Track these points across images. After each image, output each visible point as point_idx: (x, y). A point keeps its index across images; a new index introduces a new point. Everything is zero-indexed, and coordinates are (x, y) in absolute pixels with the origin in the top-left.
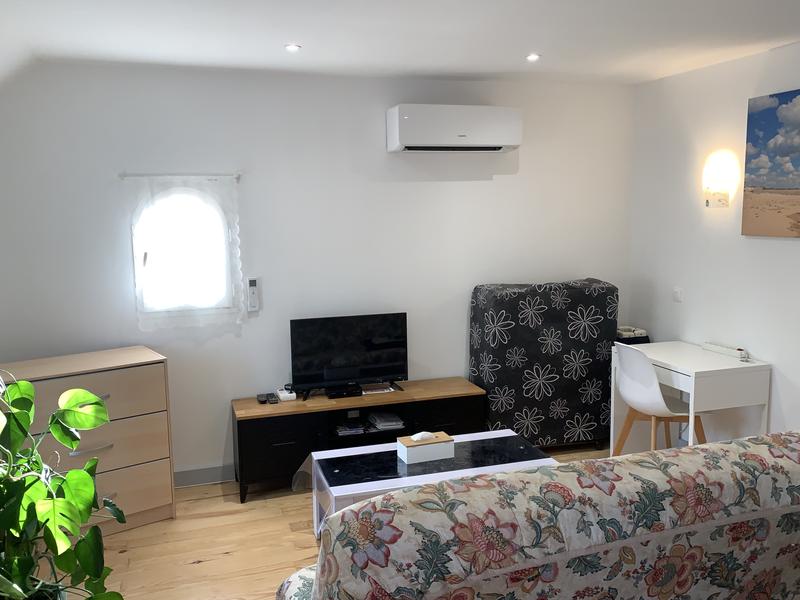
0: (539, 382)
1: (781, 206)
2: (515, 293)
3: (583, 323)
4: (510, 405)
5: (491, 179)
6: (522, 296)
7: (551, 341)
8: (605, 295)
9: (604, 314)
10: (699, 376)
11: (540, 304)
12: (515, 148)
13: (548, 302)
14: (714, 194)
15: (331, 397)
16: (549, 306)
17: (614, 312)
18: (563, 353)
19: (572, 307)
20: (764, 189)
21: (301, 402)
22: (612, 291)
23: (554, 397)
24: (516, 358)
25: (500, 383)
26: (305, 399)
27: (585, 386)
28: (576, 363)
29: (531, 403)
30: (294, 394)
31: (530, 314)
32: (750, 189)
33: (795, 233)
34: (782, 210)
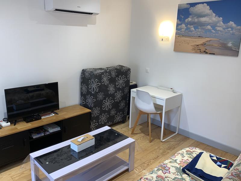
0: (107, 104)
1: (189, 42)
2: (100, 72)
3: (121, 82)
4: (98, 113)
5: (87, 26)
6: (102, 73)
7: (111, 89)
8: (127, 71)
9: (127, 78)
10: (167, 100)
11: (108, 76)
12: (97, 14)
13: (110, 74)
14: (165, 37)
15: (27, 122)
16: (111, 76)
17: (129, 77)
18: (115, 93)
19: (117, 76)
20: (183, 36)
21: (13, 127)
22: (129, 70)
23: (112, 109)
24: (100, 96)
25: (95, 106)
26: (15, 125)
27: (121, 103)
28: (119, 95)
29: (105, 112)
30: (9, 123)
31: (105, 79)
32: (178, 36)
33: (194, 51)
34: (189, 44)
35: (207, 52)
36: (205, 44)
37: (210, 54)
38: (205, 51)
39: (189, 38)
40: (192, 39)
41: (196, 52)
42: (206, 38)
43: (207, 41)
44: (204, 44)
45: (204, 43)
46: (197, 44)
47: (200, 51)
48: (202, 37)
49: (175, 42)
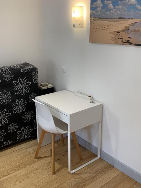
1: (107, 27)
3: (21, 86)
7: (5, 97)
8: (31, 72)
9: (31, 80)
13: (1, 77)
14: (77, 21)
16: (2, 80)
17: (36, 79)
18: (12, 102)
19: (15, 79)
20: (99, 18)
22: (35, 69)
23: (10, 123)
27: (25, 115)
28: (19, 106)
32: (93, 18)
33: (114, 42)
34: (108, 30)
35: (131, 43)
36: (129, 29)
37: (136, 45)
38: (128, 41)
39: (107, 21)
40: (111, 23)
41: (117, 43)
42: (130, 20)
43: (131, 25)
44: (127, 30)
45: (126, 27)
46: (118, 30)
47: (122, 41)
48: (123, 18)
49: (91, 28)
